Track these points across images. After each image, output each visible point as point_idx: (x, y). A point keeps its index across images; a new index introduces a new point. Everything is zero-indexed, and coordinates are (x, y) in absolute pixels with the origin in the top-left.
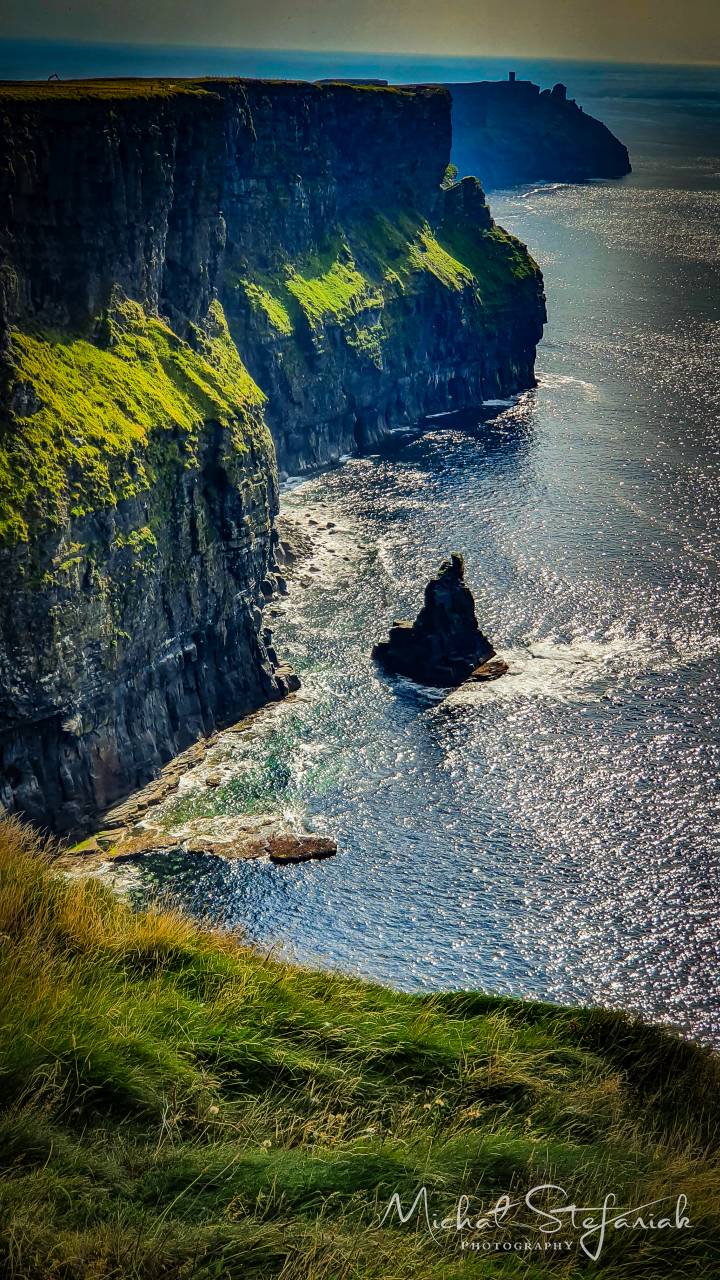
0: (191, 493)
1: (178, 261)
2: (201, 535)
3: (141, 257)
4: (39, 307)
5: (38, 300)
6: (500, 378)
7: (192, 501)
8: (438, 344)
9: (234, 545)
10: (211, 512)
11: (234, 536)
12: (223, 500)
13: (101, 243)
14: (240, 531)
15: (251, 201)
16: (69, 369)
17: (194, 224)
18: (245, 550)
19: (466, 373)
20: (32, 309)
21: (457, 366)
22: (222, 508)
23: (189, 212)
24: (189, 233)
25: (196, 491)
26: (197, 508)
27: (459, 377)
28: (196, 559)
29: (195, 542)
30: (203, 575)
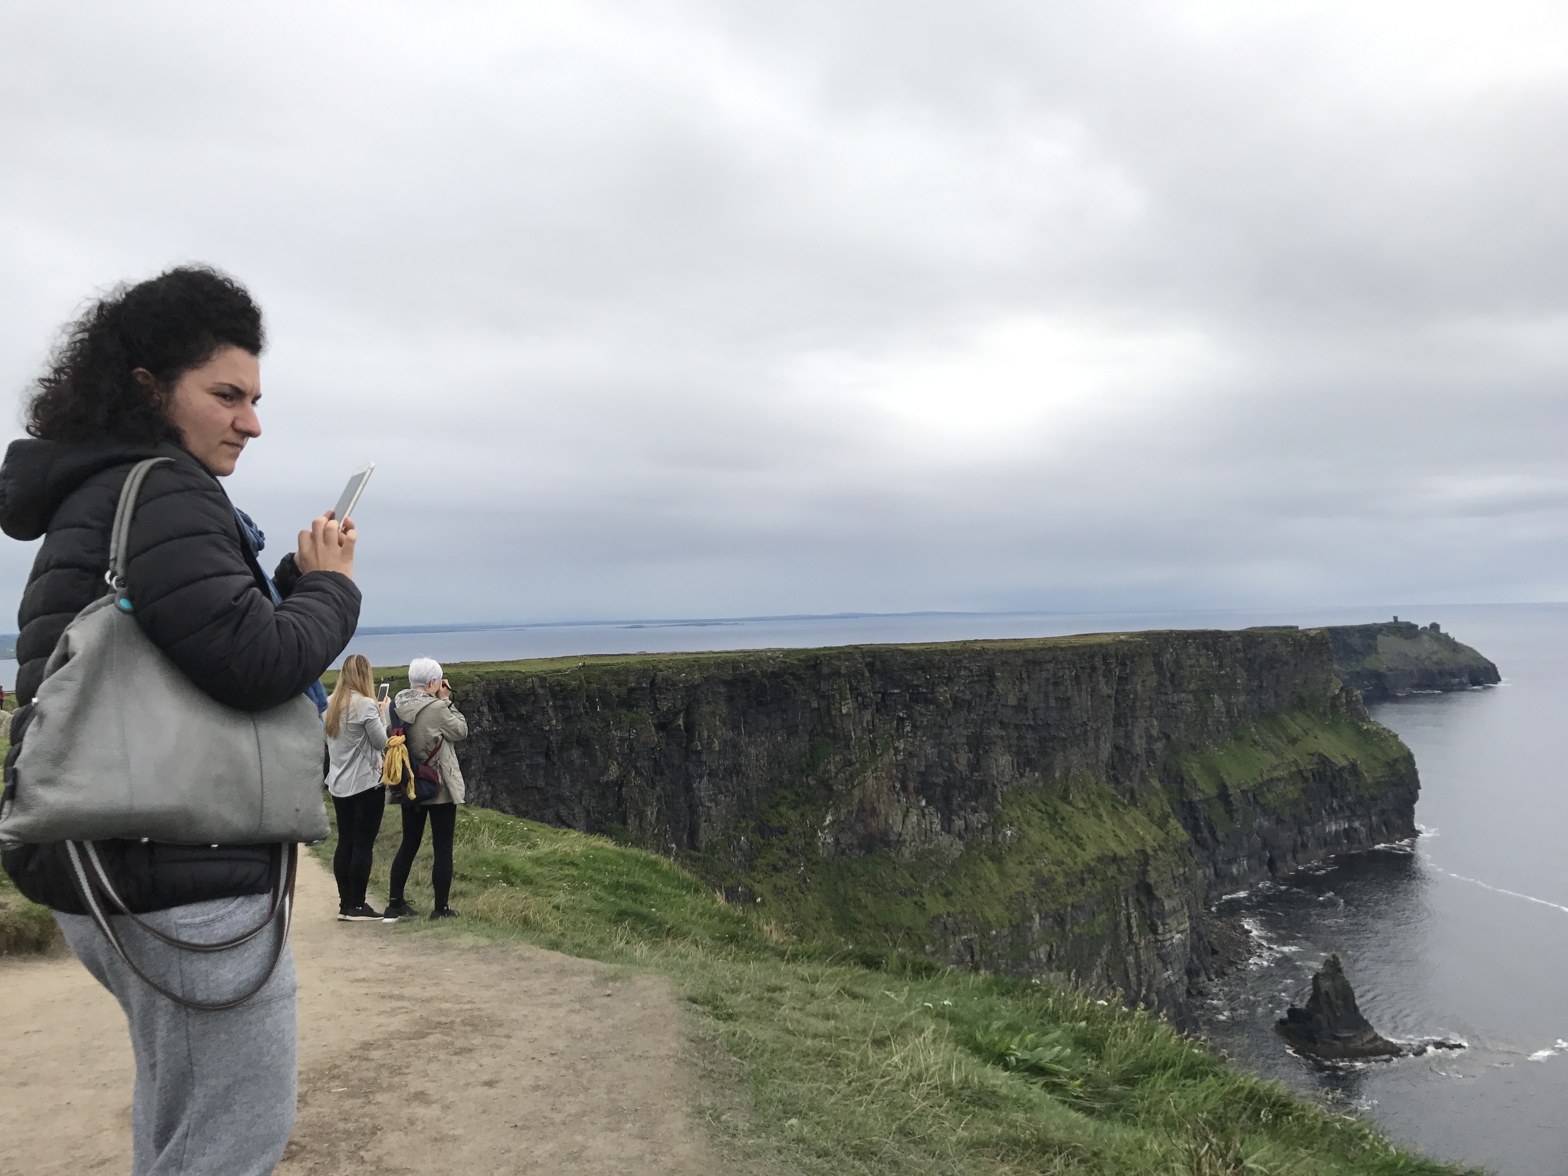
0: (1127, 900)
1: (1122, 746)
2: (1135, 930)
3: (1091, 744)
4: (1022, 775)
5: (1021, 771)
6: (1386, 829)
7: (1127, 905)
8: (1332, 803)
9: (1160, 938)
10: (1143, 915)
11: (1160, 932)
12: (1151, 905)
13: (1064, 735)
14: (1164, 928)
15: (1182, 707)
16: (1040, 814)
17: (1133, 722)
18: (1169, 943)
19: (1357, 824)
20: (1017, 776)
21: (1349, 820)
22: (1150, 911)
23: (1129, 714)
24: (1129, 727)
25: (1130, 899)
26: (1132, 910)
27: (1350, 827)
28: (1132, 947)
29: (1131, 936)
30: (1137, 958)
